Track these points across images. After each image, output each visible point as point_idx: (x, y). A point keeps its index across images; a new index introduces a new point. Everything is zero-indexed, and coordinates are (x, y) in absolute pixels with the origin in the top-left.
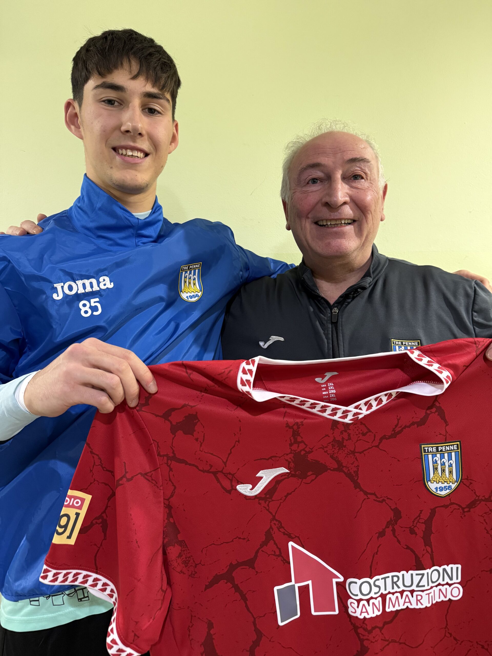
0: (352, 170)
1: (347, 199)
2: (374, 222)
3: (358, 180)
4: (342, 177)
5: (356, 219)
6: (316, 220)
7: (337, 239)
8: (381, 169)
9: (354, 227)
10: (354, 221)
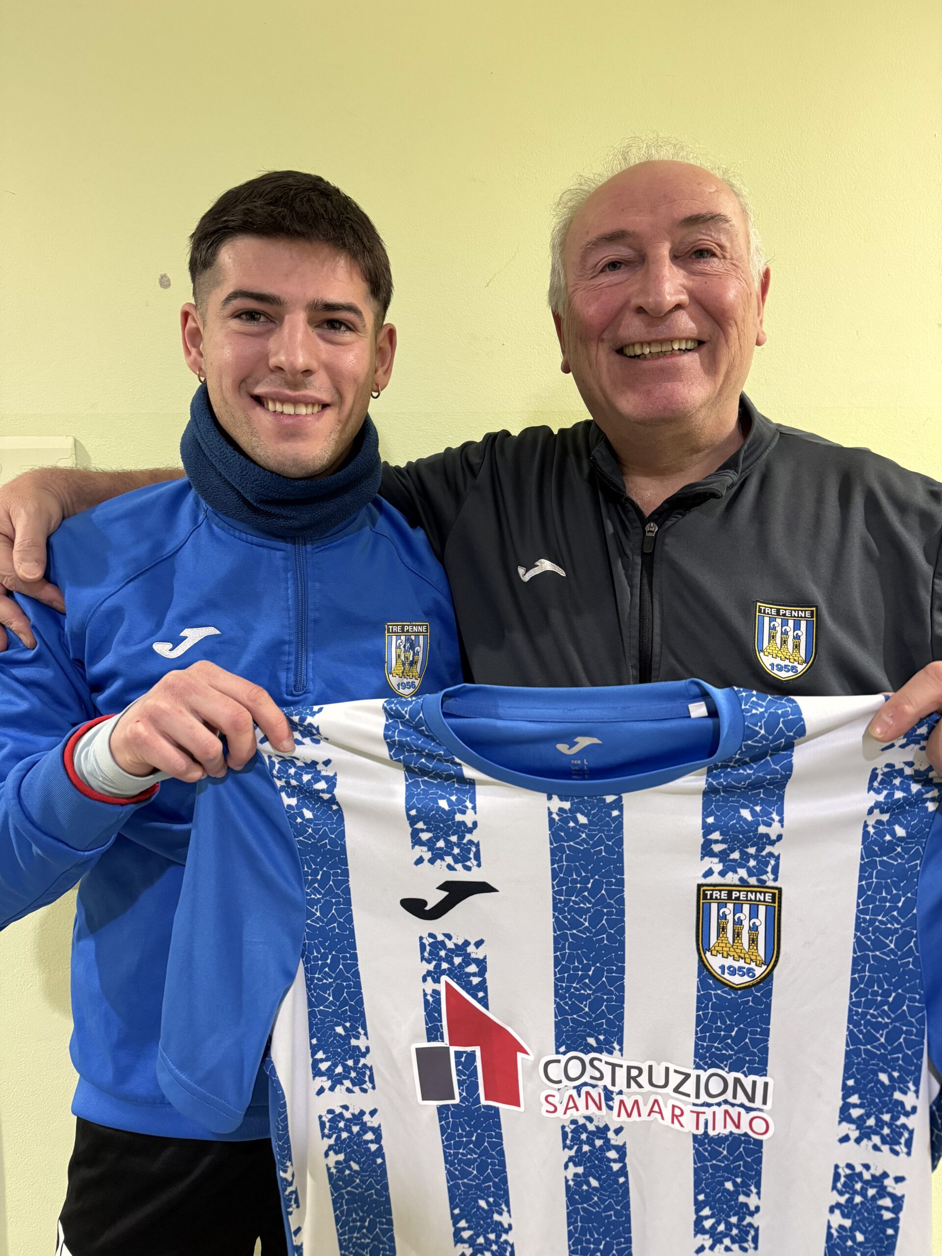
0: (691, 240)
1: (684, 298)
2: (742, 344)
3: (705, 260)
4: (672, 255)
5: (705, 338)
6: (619, 345)
7: (665, 382)
8: (753, 235)
9: (700, 357)
10: (700, 343)
